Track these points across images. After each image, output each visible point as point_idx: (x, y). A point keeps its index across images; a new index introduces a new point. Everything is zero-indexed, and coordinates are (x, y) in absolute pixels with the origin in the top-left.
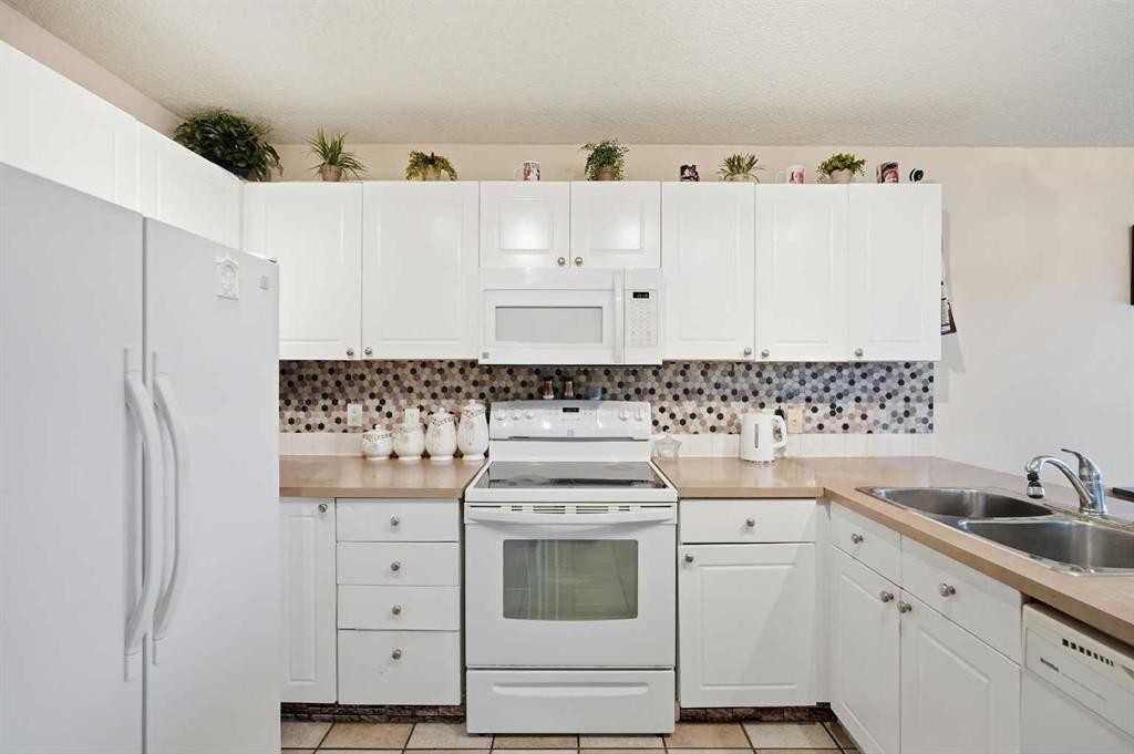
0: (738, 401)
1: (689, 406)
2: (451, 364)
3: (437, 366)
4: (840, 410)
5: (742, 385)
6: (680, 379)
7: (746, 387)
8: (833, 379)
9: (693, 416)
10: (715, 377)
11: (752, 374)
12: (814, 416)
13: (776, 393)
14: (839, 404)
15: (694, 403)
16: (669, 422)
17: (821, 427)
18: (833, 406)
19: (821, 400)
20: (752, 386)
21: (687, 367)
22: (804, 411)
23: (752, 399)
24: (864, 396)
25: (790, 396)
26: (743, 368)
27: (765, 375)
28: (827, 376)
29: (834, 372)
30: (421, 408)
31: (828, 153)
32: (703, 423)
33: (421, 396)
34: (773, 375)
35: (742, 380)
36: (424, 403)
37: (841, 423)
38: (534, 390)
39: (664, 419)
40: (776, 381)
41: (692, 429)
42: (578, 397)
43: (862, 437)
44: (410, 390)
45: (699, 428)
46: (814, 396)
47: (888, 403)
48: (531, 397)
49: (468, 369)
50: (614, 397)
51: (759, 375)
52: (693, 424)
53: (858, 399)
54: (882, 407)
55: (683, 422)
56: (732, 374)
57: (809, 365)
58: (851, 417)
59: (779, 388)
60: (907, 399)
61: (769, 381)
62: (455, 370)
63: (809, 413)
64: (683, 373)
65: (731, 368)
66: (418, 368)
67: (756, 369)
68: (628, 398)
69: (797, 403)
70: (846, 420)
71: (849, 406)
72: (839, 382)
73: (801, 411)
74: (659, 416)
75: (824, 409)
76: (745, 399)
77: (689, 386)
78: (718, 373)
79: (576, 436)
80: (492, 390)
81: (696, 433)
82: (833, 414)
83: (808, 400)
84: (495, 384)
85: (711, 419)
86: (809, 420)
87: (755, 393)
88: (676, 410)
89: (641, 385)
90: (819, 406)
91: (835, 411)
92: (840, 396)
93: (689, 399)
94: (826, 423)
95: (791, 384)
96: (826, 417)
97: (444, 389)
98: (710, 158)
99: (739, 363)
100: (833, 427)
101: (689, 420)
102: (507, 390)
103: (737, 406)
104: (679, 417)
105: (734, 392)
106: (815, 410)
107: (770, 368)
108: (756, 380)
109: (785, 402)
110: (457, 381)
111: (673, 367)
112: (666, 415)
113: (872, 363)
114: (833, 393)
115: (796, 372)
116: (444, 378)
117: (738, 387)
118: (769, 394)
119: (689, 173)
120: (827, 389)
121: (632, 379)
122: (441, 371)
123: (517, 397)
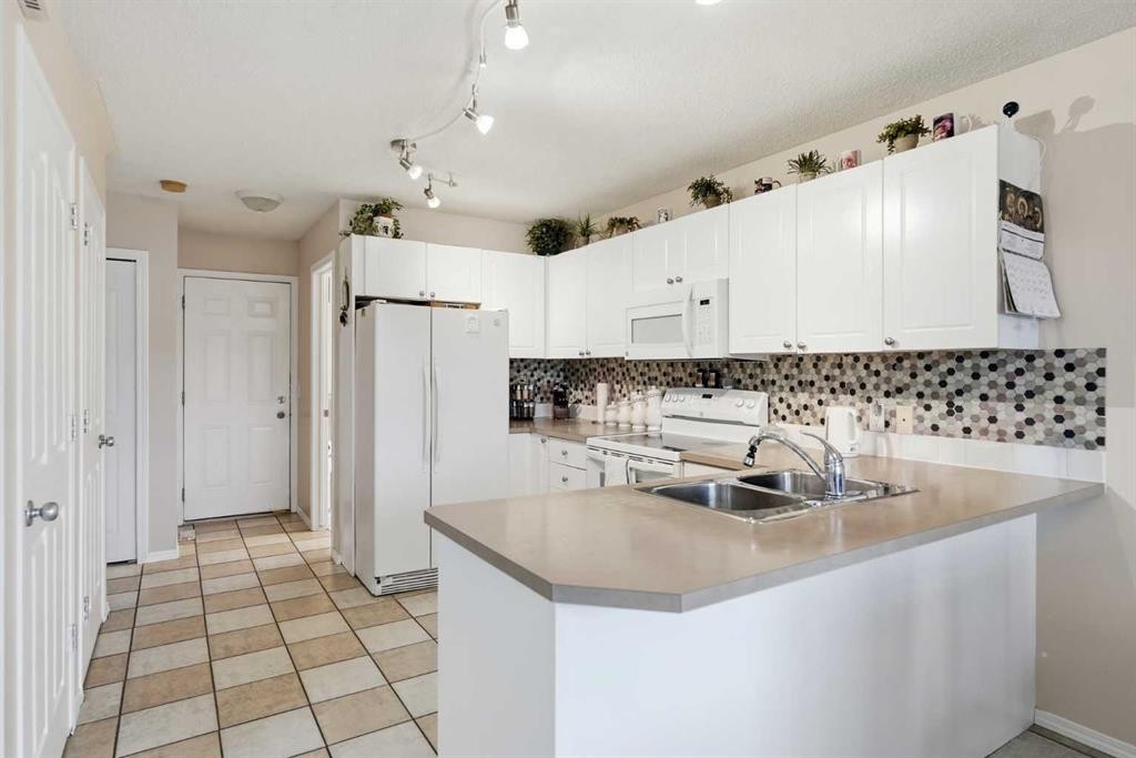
0: (845, 394)
1: (803, 398)
3: (646, 362)
4: (960, 409)
5: (850, 378)
6: (795, 371)
7: (853, 380)
8: (951, 372)
9: (806, 407)
10: (825, 369)
11: (860, 366)
12: (927, 415)
13: (884, 387)
14: (958, 402)
15: (806, 395)
16: (786, 412)
17: (935, 428)
18: (950, 404)
19: (935, 396)
20: (859, 378)
21: (801, 359)
22: (915, 409)
23: (859, 392)
24: (992, 393)
25: (899, 391)
26: (851, 359)
27: (873, 368)
28: (943, 368)
29: (952, 364)
32: (814, 415)
34: (881, 367)
35: (849, 372)
37: (960, 425)
39: (783, 409)
40: (884, 374)
41: (805, 420)
43: (990, 445)
45: (811, 420)
46: (927, 392)
47: (1028, 404)
49: (660, 364)
50: (744, 387)
51: (867, 367)
52: (806, 415)
53: (984, 397)
54: (1020, 408)
55: (797, 413)
56: (840, 366)
57: (921, 355)
58: (976, 419)
59: (888, 381)
60: (1059, 400)
61: (877, 373)
62: (655, 366)
63: (921, 411)
64: (798, 366)
65: (839, 361)
66: (638, 364)
67: (863, 361)
68: (755, 388)
69: (908, 398)
70: (967, 422)
71: (972, 405)
72: (958, 375)
73: (911, 408)
74: (778, 406)
75: (940, 407)
76: (853, 392)
77: (803, 378)
78: (827, 365)
79: (705, 417)
80: (673, 378)
81: (808, 424)
82: (950, 413)
83: (920, 395)
84: (675, 375)
85: (821, 412)
86: (921, 419)
87: (863, 386)
88: (792, 401)
89: (765, 377)
90: (934, 403)
91: (956, 410)
92: (959, 393)
93: (803, 391)
94: (942, 424)
95: (901, 377)
96: (941, 416)
99: (847, 355)
100: (951, 429)
101: (802, 411)
102: (681, 379)
103: (844, 399)
104: (794, 408)
105: (842, 385)
106: (928, 408)
107: (878, 359)
108: (864, 373)
109: (894, 397)
111: (790, 360)
112: (784, 405)
113: (1005, 351)
114: (951, 388)
115: (906, 363)
117: (845, 379)
118: (877, 387)
120: (943, 384)
121: (758, 371)
122: (648, 366)
123: (686, 385)
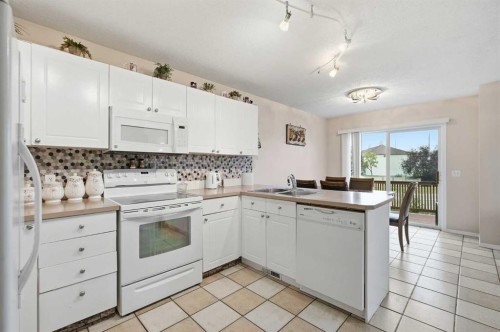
0: (203, 168)
1: (188, 171)
2: (77, 151)
3: (68, 152)
5: (205, 163)
6: (185, 160)
9: (189, 174)
10: (197, 160)
11: (208, 159)
12: (225, 173)
13: (215, 166)
14: (231, 169)
15: (190, 170)
16: (181, 177)
19: (226, 168)
20: (208, 163)
21: (187, 156)
23: (208, 168)
25: (219, 167)
26: (205, 156)
27: (212, 159)
28: (228, 160)
29: (230, 159)
30: (57, 174)
31: (232, 90)
32: (193, 177)
33: (57, 168)
34: (214, 159)
35: (205, 161)
36: (59, 171)
37: (232, 175)
38: (124, 165)
39: (179, 176)
40: (214, 162)
42: (146, 168)
43: (237, 179)
44: (49, 164)
45: (192, 179)
47: (242, 169)
48: (122, 168)
49: (87, 154)
50: (160, 168)
51: (210, 159)
52: (189, 177)
53: (236, 168)
55: (186, 177)
56: (201, 159)
57: (224, 156)
58: (234, 173)
59: (215, 164)
61: (212, 162)
62: (80, 155)
63: (223, 172)
64: (186, 158)
65: (201, 156)
66: (55, 153)
67: (209, 157)
68: (166, 168)
69: (221, 169)
71: (233, 170)
72: (231, 162)
73: (221, 171)
75: (228, 171)
76: (206, 168)
77: (188, 163)
78: (197, 158)
79: (148, 183)
80: (102, 164)
81: (190, 180)
83: (223, 168)
84: (104, 162)
85: (195, 175)
87: (209, 166)
88: (183, 172)
89: (171, 163)
91: (230, 171)
93: (188, 168)
94: (228, 175)
95: (219, 163)
96: (228, 173)
97: (73, 164)
98: (200, 82)
99: (203, 154)
100: (230, 177)
102: (110, 164)
103: (203, 170)
104: (185, 175)
105: (202, 165)
106: (225, 171)
107: (213, 157)
108: (209, 161)
110: (81, 160)
111: (182, 156)
112: (180, 174)
113: (239, 156)
114: (230, 166)
115: (220, 158)
116: (73, 158)
117: (203, 163)
118: (213, 166)
119: (193, 85)
120: (228, 165)
121: (167, 160)
122: (70, 155)
123: (115, 168)
